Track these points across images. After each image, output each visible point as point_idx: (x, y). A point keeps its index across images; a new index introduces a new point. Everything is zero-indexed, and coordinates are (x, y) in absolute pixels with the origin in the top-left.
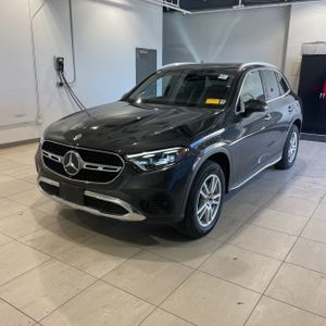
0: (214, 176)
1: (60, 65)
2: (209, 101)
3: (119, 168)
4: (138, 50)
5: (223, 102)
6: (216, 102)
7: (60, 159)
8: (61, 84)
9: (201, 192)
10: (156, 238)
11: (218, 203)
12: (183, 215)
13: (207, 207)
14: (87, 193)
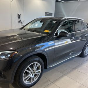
4: (46, 13)
8: (19, 22)
13: (31, 75)
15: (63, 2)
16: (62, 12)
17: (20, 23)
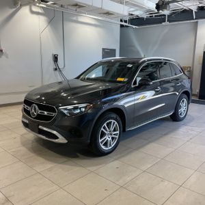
0: (113, 121)
1: (56, 58)
2: (119, 79)
3: (54, 114)
4: (103, 49)
5: (126, 80)
6: (122, 79)
7: (29, 108)
8: (56, 69)
9: (102, 129)
10: (79, 154)
11: (117, 137)
12: (89, 141)
13: (108, 138)
14: (40, 127)
15: (134, 27)
16: (133, 46)
17: (57, 72)
